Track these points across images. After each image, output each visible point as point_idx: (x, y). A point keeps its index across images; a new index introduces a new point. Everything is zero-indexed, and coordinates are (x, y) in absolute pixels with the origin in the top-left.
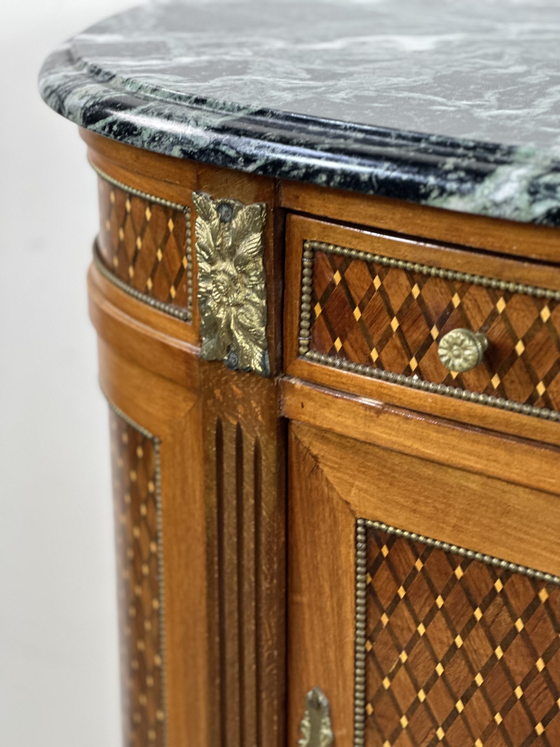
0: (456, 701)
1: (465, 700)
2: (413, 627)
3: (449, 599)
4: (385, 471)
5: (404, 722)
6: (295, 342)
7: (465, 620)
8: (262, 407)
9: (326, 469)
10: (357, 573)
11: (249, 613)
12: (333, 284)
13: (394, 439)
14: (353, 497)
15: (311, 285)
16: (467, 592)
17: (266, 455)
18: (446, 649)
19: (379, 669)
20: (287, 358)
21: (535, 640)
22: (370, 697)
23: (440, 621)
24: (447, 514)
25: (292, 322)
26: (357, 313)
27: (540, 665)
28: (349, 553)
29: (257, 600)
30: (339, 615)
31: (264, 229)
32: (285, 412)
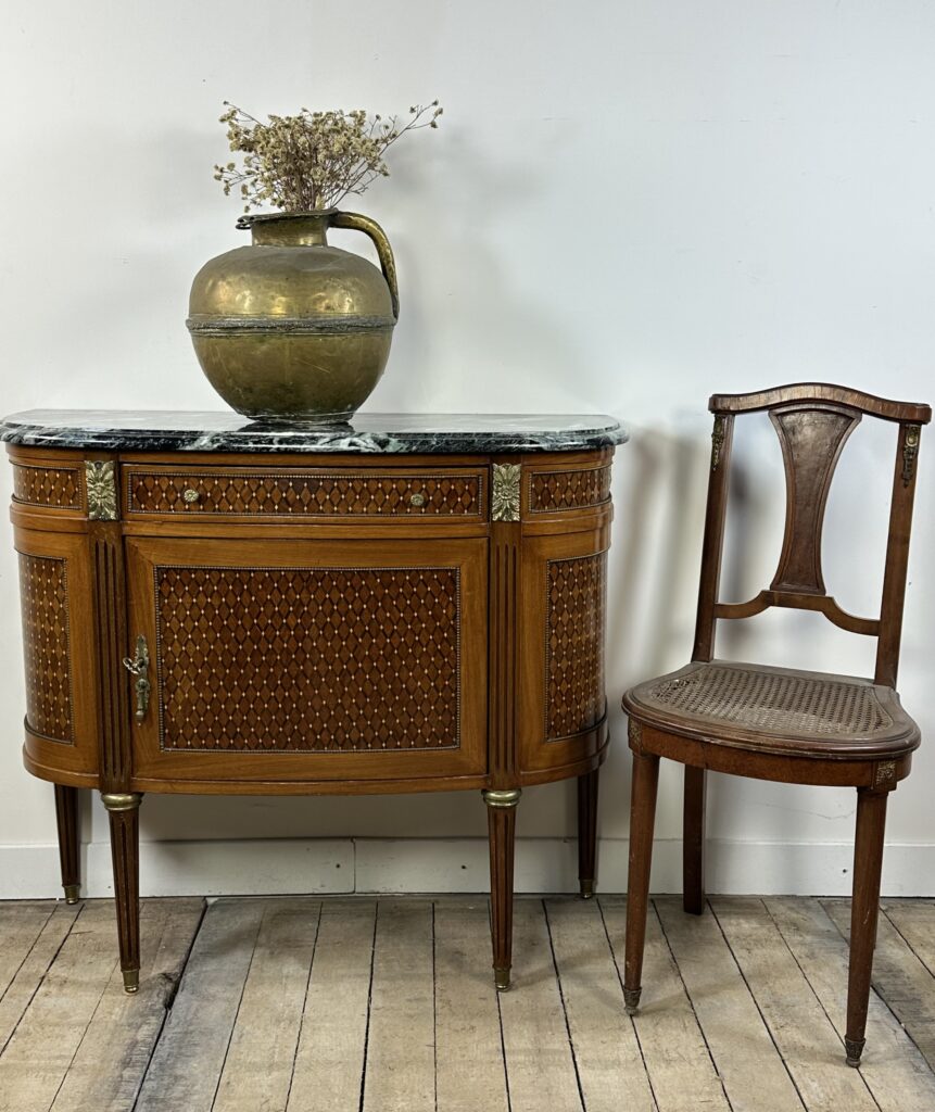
0: (195, 622)
1: (198, 621)
2: (177, 601)
3: (190, 586)
4: (164, 546)
5: (176, 637)
6: (127, 508)
7: (197, 591)
8: (115, 533)
9: (141, 551)
10: (155, 586)
11: (112, 613)
12: (140, 486)
13: (168, 532)
14: (152, 559)
15: (132, 487)
16: (197, 582)
17: (118, 550)
18: (190, 605)
19: (165, 620)
20: (124, 514)
21: (221, 592)
22: (162, 632)
24: (187, 556)
25: (125, 501)
26: (150, 494)
27: (224, 600)
28: (151, 580)
30: (149, 604)
31: (114, 469)
32: (124, 533)
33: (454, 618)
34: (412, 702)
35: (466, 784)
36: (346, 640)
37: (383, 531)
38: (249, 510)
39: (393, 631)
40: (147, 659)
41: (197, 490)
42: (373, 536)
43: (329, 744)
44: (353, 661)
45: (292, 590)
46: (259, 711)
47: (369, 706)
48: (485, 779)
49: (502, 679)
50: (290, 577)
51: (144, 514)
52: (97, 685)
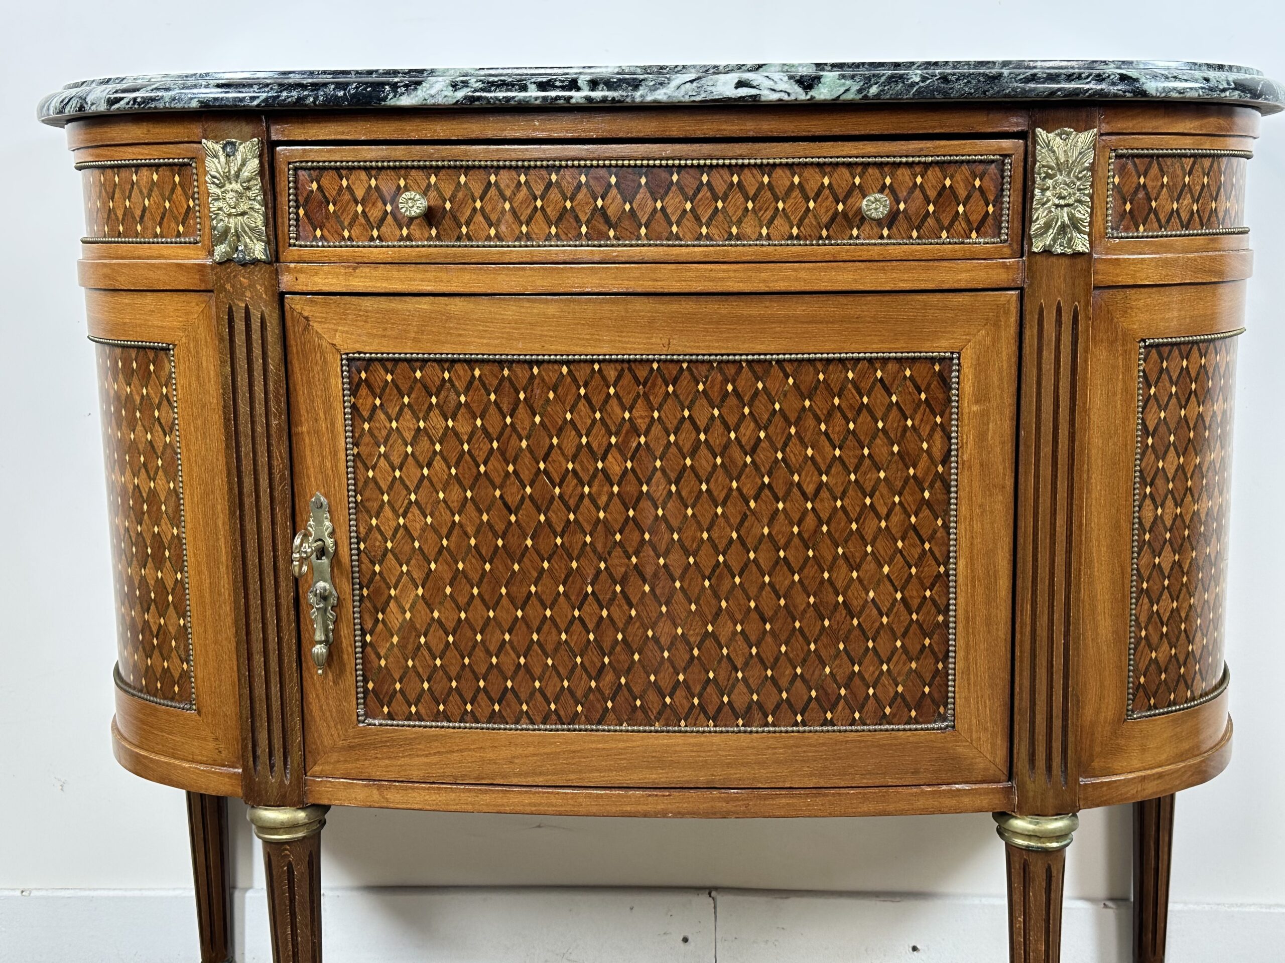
0: (422, 469)
1: (429, 466)
2: (388, 425)
3: (413, 396)
4: (361, 313)
5: (386, 498)
6: (287, 237)
7: (426, 406)
8: (265, 288)
9: (315, 325)
10: (344, 396)
11: (262, 449)
12: (312, 191)
13: (368, 284)
14: (338, 340)
15: (296, 195)
16: (425, 387)
17: (270, 323)
18: (413, 433)
19: (365, 465)
20: (281, 249)
21: (474, 406)
22: (359, 489)
23: (407, 414)
24: (408, 332)
25: (283, 223)
26: (331, 208)
27: (479, 422)
28: (337, 382)
29: (269, 437)
30: (332, 431)
31: (261, 156)
32: (283, 287)
33: (946, 460)
34: (857, 632)
35: (966, 800)
36: (724, 504)
37: (803, 275)
38: (528, 237)
39: (821, 484)
40: (330, 542)
41: (425, 193)
42: (781, 286)
43: (689, 714)
44: (736, 548)
45: (614, 402)
46: (549, 648)
47: (769, 639)
48: (1008, 791)
49: (1043, 587)
50: (611, 373)
51: (320, 251)
52: (236, 594)
